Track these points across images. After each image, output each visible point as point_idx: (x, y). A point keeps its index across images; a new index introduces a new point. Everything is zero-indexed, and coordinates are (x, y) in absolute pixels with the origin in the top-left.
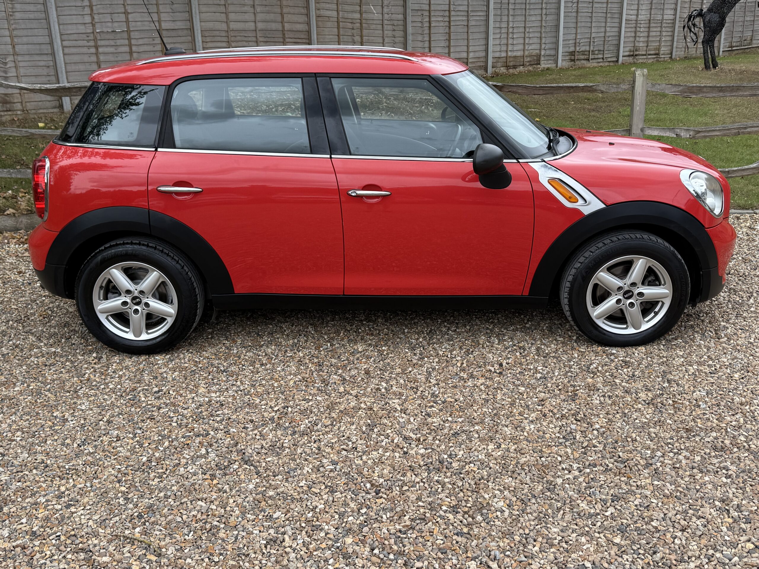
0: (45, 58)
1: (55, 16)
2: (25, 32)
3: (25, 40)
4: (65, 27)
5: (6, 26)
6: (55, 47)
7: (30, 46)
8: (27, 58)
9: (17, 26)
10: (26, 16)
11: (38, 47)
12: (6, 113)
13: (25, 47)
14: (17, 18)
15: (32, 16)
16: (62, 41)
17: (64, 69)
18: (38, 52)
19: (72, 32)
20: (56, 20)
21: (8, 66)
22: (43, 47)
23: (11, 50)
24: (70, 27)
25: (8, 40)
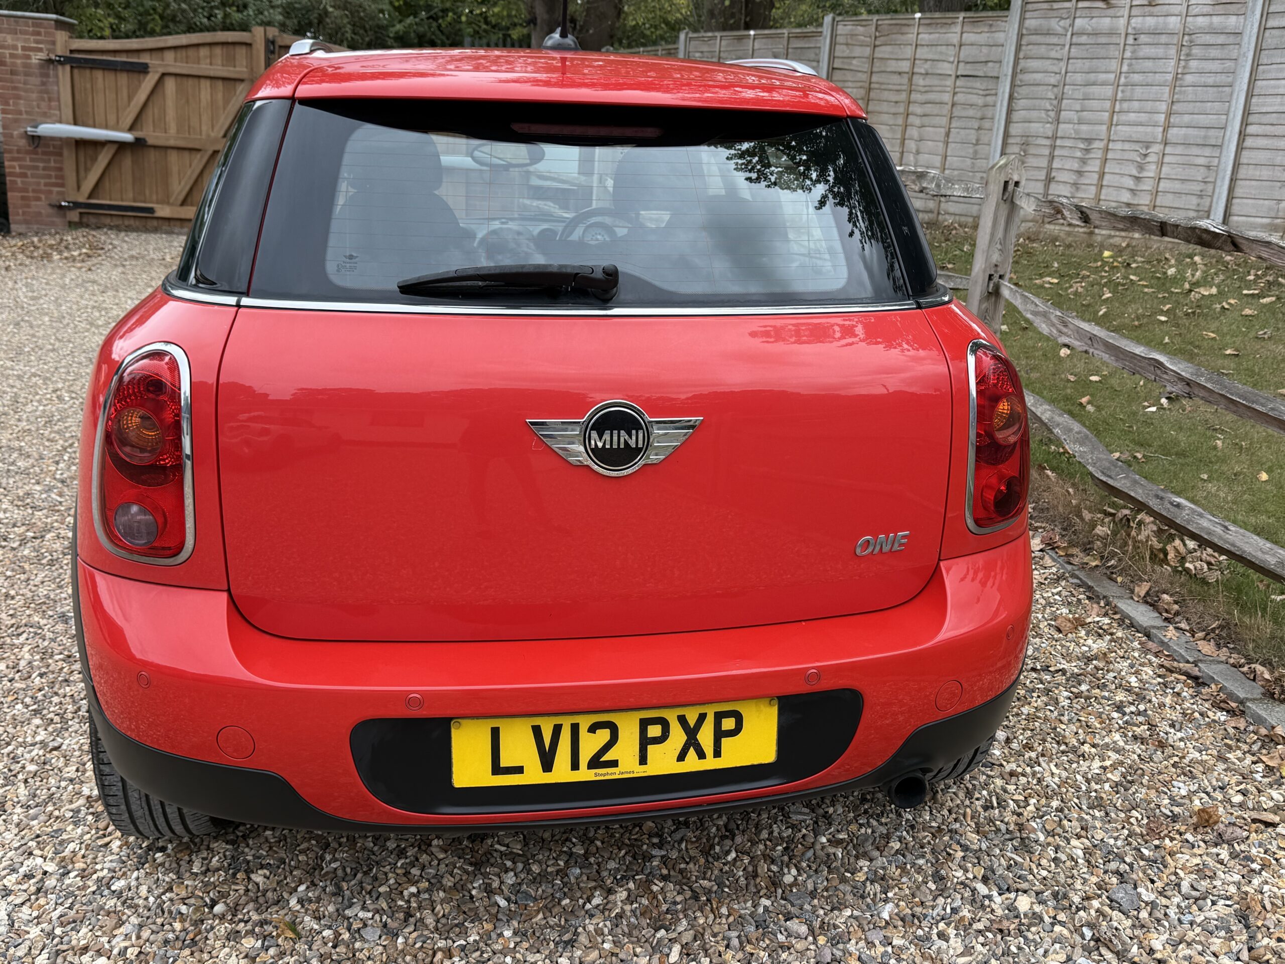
0: (1207, 151)
1: (1246, 80)
2: (1190, 107)
3: (1186, 118)
4: (1262, 100)
5: (1166, 96)
6: (1228, 133)
7: (1191, 131)
8: (1179, 150)
9: (1181, 97)
10: (1203, 79)
11: (1202, 132)
12: (1117, 233)
13: (1183, 131)
14: (1186, 83)
15: (1210, 80)
16: (1245, 123)
17: (1229, 172)
18: (1200, 141)
19: (1269, 109)
20: (1245, 87)
21: (1148, 159)
22: (1212, 132)
23: (1160, 136)
24: (1269, 100)
25: (1162, 118)
